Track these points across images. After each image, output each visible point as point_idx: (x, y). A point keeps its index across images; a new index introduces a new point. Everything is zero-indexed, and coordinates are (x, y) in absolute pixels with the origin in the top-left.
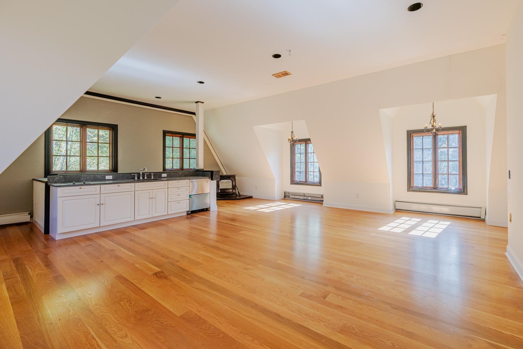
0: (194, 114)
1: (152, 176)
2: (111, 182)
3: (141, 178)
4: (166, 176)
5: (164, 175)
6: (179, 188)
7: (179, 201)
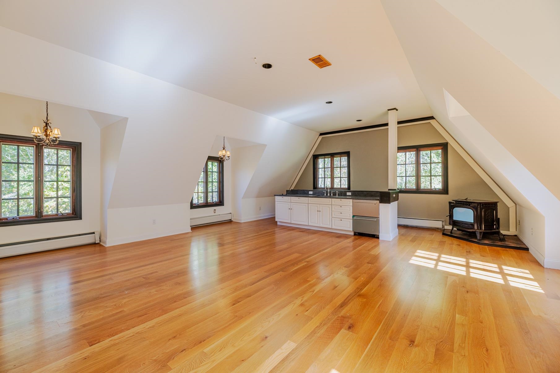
0: (432, 118)
1: (337, 193)
2: (312, 196)
3: (329, 195)
4: (351, 195)
5: (349, 194)
6: (341, 207)
7: (341, 219)
